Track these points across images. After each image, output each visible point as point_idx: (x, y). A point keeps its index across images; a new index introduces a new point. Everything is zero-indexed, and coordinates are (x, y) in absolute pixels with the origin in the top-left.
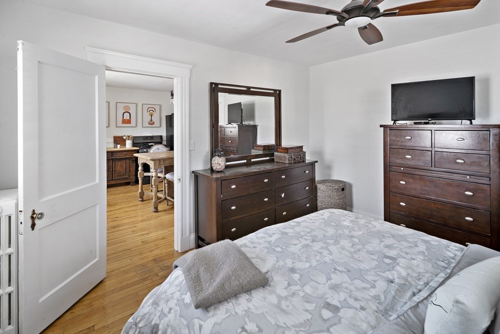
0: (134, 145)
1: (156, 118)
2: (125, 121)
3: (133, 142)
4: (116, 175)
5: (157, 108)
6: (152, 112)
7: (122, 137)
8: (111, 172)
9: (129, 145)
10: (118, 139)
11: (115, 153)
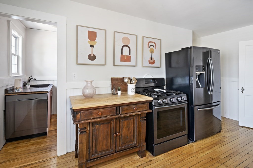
1: (156, 56)
2: (124, 58)
5: (158, 43)
6: (152, 47)
7: (121, 79)
10: (116, 82)
11: (120, 107)
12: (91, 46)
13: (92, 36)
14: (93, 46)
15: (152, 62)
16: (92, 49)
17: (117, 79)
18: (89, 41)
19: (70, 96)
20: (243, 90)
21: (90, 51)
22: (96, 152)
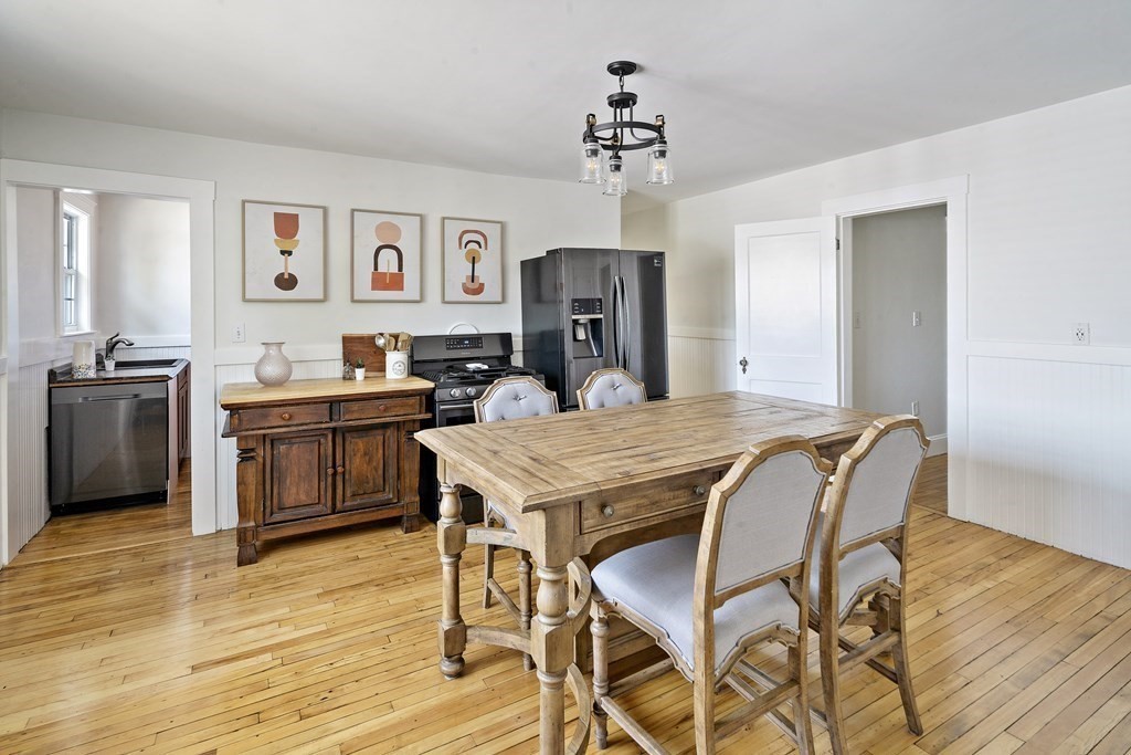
0: (415, 368)
1: (487, 271)
2: (381, 281)
3: (411, 357)
4: (348, 494)
5: (493, 233)
6: (475, 246)
7: (372, 338)
8: (330, 479)
9: (396, 372)
10: (357, 347)
11: (342, 404)
12: (283, 253)
13: (286, 226)
14: (290, 253)
15: (474, 288)
16: (286, 260)
17: (360, 339)
18: (276, 240)
19: (226, 382)
20: (744, 363)
21: (279, 265)
22: (281, 509)
